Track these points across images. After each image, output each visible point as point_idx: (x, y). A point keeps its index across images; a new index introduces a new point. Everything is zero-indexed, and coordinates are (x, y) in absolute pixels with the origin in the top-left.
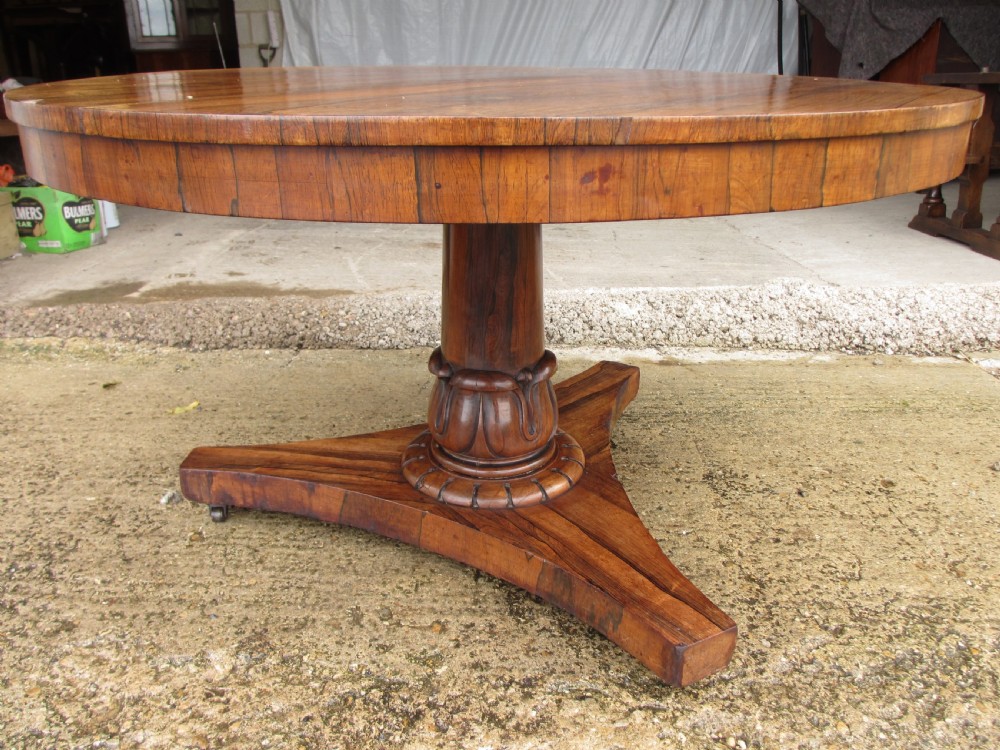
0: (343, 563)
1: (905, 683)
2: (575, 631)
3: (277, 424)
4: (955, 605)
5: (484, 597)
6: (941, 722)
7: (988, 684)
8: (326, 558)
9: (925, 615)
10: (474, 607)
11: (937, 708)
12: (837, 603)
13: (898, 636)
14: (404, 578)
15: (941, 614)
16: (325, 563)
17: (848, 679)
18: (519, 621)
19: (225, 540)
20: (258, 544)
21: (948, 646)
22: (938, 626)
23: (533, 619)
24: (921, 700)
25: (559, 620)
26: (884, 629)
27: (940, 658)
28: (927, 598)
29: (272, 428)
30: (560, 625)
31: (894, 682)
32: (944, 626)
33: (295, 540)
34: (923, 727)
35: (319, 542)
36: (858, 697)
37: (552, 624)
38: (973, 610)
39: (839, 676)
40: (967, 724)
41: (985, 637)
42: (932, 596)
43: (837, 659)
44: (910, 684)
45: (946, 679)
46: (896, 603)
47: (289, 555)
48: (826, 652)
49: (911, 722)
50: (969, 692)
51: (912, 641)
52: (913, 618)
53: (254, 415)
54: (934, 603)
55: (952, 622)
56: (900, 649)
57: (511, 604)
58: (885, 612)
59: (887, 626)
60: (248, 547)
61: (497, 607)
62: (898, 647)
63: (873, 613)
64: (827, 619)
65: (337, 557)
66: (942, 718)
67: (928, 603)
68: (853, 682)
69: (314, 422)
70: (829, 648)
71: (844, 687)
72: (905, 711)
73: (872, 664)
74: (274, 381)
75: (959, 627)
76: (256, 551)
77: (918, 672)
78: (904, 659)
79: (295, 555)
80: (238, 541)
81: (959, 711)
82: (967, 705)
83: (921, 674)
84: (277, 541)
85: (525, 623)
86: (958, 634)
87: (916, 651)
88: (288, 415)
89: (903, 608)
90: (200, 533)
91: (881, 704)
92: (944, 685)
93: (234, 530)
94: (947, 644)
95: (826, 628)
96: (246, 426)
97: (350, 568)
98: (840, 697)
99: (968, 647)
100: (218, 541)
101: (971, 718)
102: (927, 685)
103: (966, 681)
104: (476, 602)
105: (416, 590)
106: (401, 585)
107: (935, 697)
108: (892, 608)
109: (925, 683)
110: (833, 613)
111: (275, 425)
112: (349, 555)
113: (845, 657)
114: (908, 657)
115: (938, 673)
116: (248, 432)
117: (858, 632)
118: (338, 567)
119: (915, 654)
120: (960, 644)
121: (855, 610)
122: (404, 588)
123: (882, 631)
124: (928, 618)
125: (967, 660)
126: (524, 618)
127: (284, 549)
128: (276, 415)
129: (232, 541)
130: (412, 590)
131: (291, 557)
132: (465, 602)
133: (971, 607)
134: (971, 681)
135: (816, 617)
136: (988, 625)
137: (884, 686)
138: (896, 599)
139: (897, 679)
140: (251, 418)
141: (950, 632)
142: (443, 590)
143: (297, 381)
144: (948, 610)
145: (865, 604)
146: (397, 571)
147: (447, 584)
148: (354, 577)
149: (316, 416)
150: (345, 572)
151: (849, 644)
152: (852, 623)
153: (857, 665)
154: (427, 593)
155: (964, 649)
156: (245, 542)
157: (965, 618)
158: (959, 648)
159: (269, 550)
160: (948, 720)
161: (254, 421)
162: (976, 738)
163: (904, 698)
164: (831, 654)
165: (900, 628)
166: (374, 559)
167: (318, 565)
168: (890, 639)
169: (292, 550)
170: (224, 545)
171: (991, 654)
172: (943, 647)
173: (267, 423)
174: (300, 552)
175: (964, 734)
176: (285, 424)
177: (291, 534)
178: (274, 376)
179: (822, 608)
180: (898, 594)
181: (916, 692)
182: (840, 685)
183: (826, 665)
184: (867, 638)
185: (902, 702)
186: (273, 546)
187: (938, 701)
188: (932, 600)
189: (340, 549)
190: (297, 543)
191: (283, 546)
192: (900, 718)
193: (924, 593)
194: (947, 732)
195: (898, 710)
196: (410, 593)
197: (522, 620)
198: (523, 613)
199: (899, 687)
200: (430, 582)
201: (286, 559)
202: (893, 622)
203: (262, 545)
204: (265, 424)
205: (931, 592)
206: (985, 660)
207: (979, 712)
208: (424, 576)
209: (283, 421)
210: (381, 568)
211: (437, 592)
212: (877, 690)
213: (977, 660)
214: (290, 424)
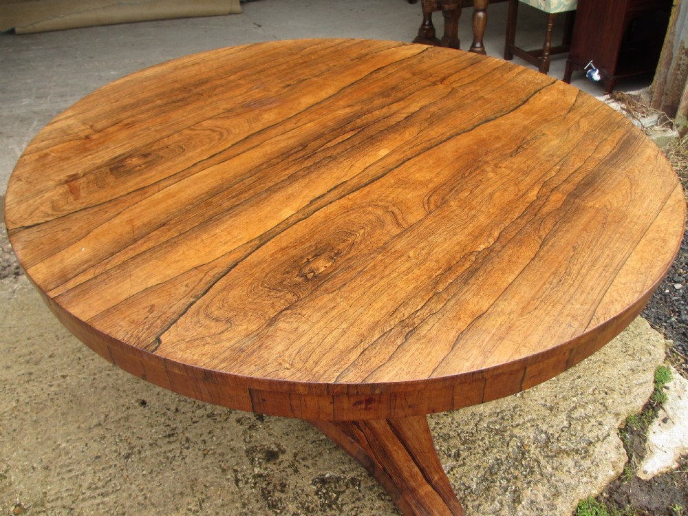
0: (140, 498)
1: (498, 484)
2: (313, 508)
3: (34, 369)
4: (511, 415)
5: (247, 499)
6: (520, 506)
7: (536, 469)
8: (127, 498)
9: (498, 427)
10: (244, 510)
11: (516, 495)
12: (452, 433)
13: (487, 449)
14: (188, 499)
15: (505, 423)
16: (128, 504)
17: (469, 490)
18: (276, 513)
19: (43, 505)
20: (70, 502)
21: (512, 448)
22: (506, 434)
23: (285, 508)
24: (508, 493)
25: (301, 503)
26: (479, 446)
27: (511, 458)
28: (495, 413)
29: (30, 374)
30: (303, 507)
31: (492, 484)
32: (508, 433)
33: (96, 488)
34: (512, 512)
35: (115, 484)
36: (477, 503)
37: (298, 507)
38: (520, 415)
39: (464, 490)
40: (532, 502)
41: (529, 434)
42: (498, 411)
43: (461, 478)
44: (500, 483)
45: (517, 473)
46: (481, 422)
47: (98, 505)
48: (454, 475)
49: (506, 510)
50: (529, 478)
51: (495, 450)
52: (492, 431)
53: (9, 364)
54: (500, 417)
55: (511, 428)
56: (491, 459)
57: (266, 499)
58: (477, 431)
59: (481, 443)
60: (64, 507)
61: (259, 506)
62: (489, 458)
63: (471, 435)
64: (449, 449)
65: (134, 495)
66: (520, 502)
67: (497, 416)
68: (472, 491)
69: (62, 359)
70: (455, 471)
71: (469, 498)
72: (501, 503)
73: (479, 476)
74: (9, 317)
75: (516, 431)
76: (72, 509)
77: (502, 472)
78: (493, 465)
79: (103, 503)
80: (53, 504)
81: (527, 494)
82: (530, 489)
83: (504, 473)
84: (83, 493)
85: (281, 513)
86: (516, 437)
87: (499, 458)
88: (38, 355)
89: (485, 425)
90: (19, 505)
91: (489, 503)
92: (516, 478)
93: (46, 493)
94: (512, 447)
95: (450, 456)
96: (9, 377)
97: (148, 502)
98: (469, 507)
99: (522, 443)
100: (38, 509)
101: (533, 498)
102: (509, 481)
103: (526, 471)
104: (244, 505)
105: (201, 508)
106: (190, 507)
107: (513, 487)
108: (480, 427)
109: (507, 479)
110: (452, 442)
111: (32, 371)
112: (142, 490)
113: (465, 476)
114: (495, 462)
115: (512, 469)
116: (12, 384)
117: (466, 453)
118: (139, 503)
119: (498, 460)
120: (519, 444)
121: (462, 435)
122: (193, 509)
123: (479, 447)
124: (499, 429)
125: (523, 454)
126: (278, 509)
127: (93, 500)
128: (28, 358)
129: (49, 505)
130: (198, 508)
131: (101, 506)
132: (237, 508)
133: (518, 413)
134: (528, 470)
135: (443, 449)
136: (529, 424)
137: (488, 489)
138: (481, 419)
139: (493, 481)
140: (8, 367)
141: (512, 436)
142: (219, 502)
143: (30, 313)
144: (508, 419)
145: (466, 428)
146: (182, 494)
147: (220, 495)
148: (154, 510)
149: (60, 351)
150: (145, 507)
151: (464, 464)
152: (462, 447)
153: (472, 479)
154: (209, 508)
155: (521, 447)
156: (59, 503)
157: (517, 423)
158: (518, 447)
159: (81, 505)
160: (523, 503)
161: (12, 371)
162: (537, 509)
163: (499, 495)
164: (457, 475)
165: (487, 442)
166: (161, 488)
167: (124, 508)
168: (484, 453)
169: (99, 500)
170: (44, 512)
171: (533, 446)
172: (511, 449)
173: (24, 369)
174: (106, 499)
175: (532, 509)
176: (40, 367)
177: (91, 483)
178: (7, 311)
179: (444, 440)
180: (481, 415)
181: (504, 487)
182: (466, 497)
183: (456, 484)
184: (473, 456)
185: (499, 498)
186: (83, 500)
187: (515, 491)
188: (498, 413)
189: (133, 486)
190: (99, 491)
191: (91, 498)
192: (500, 509)
193: (493, 410)
194: (524, 511)
195: (498, 504)
196: (197, 512)
197: (279, 511)
198: (277, 505)
199: (496, 488)
200: (208, 498)
201: (97, 509)
202: (483, 439)
203: (73, 502)
204: (22, 372)
205: (497, 407)
206: (532, 451)
207: (536, 492)
208: (202, 493)
209: (37, 364)
210: (170, 495)
211: (216, 505)
212: (485, 494)
213: (528, 453)
214: (44, 365)
